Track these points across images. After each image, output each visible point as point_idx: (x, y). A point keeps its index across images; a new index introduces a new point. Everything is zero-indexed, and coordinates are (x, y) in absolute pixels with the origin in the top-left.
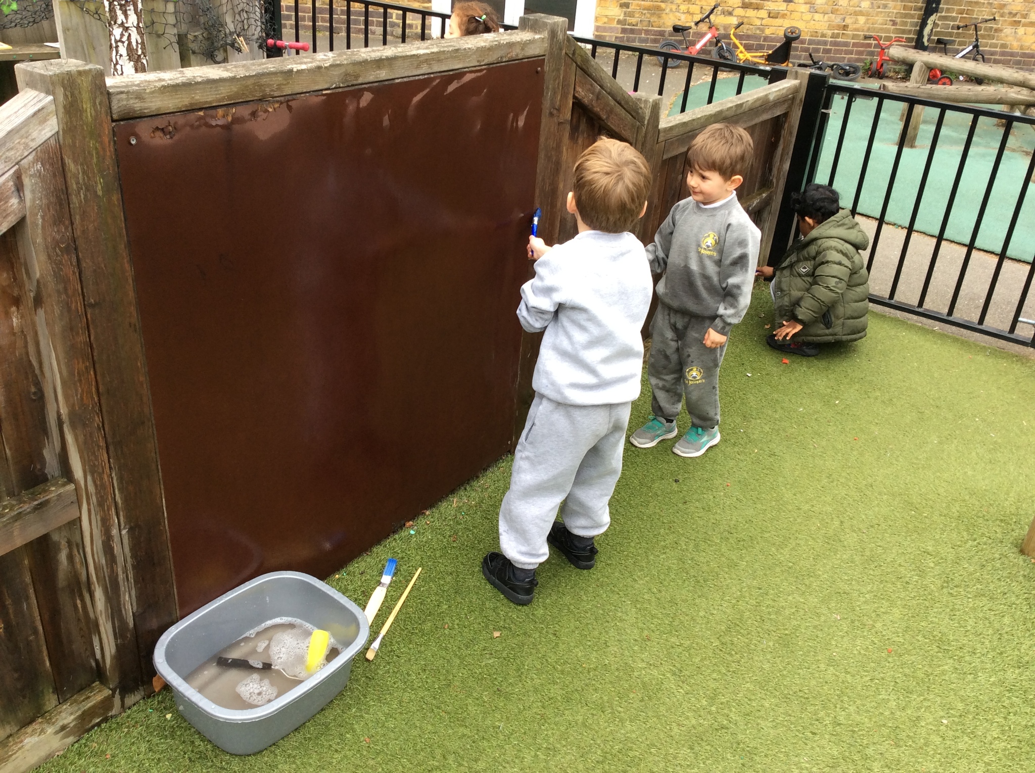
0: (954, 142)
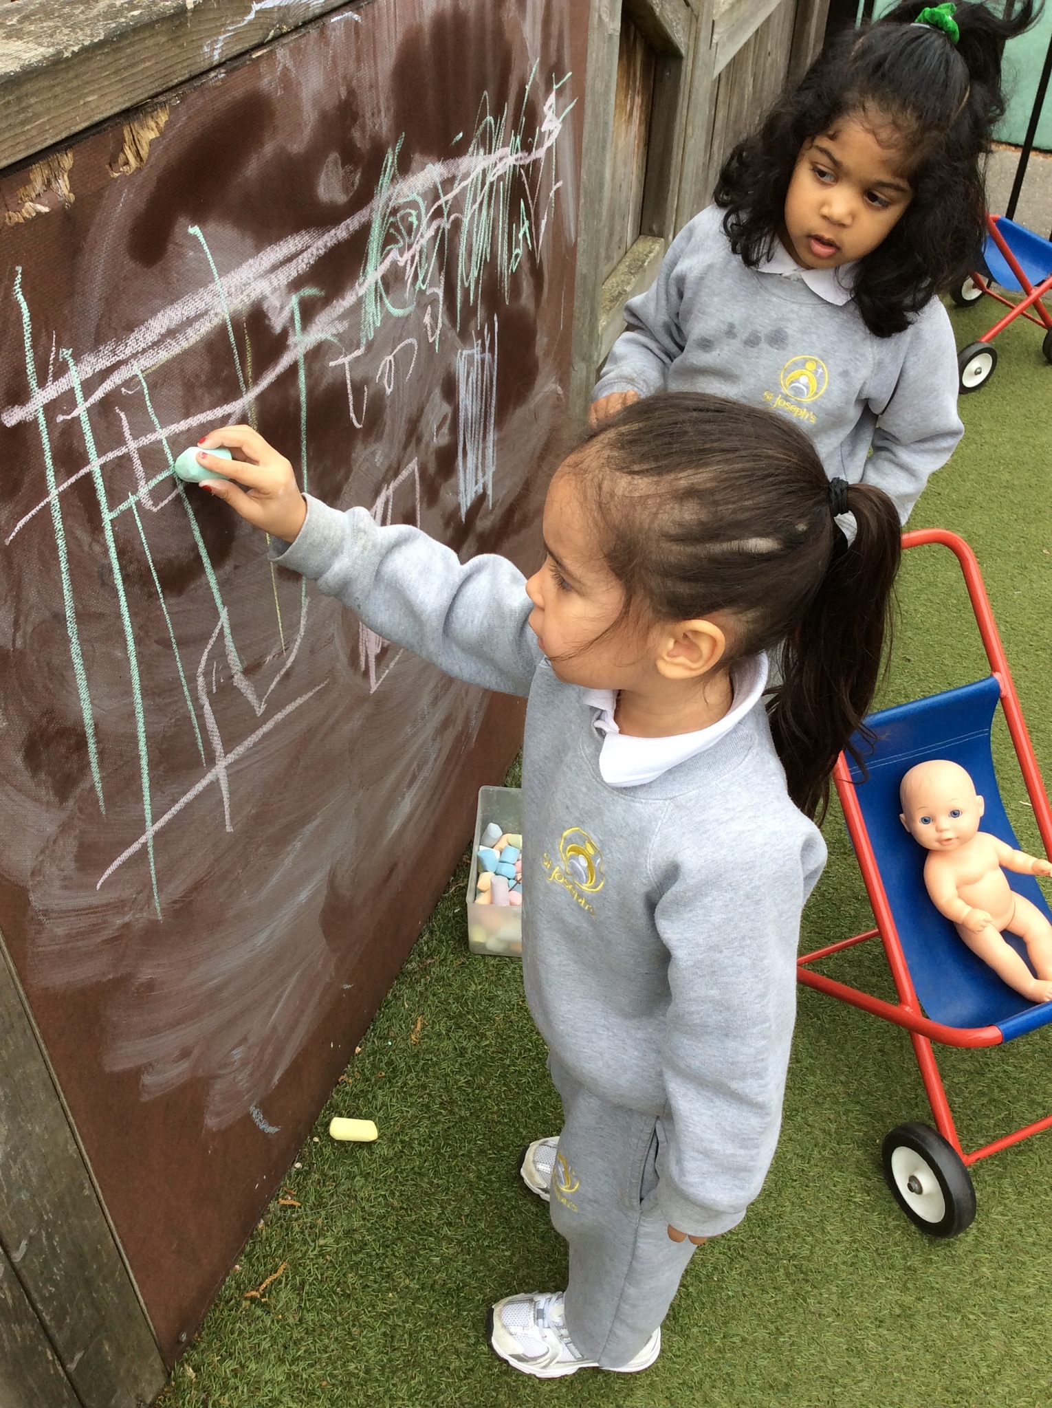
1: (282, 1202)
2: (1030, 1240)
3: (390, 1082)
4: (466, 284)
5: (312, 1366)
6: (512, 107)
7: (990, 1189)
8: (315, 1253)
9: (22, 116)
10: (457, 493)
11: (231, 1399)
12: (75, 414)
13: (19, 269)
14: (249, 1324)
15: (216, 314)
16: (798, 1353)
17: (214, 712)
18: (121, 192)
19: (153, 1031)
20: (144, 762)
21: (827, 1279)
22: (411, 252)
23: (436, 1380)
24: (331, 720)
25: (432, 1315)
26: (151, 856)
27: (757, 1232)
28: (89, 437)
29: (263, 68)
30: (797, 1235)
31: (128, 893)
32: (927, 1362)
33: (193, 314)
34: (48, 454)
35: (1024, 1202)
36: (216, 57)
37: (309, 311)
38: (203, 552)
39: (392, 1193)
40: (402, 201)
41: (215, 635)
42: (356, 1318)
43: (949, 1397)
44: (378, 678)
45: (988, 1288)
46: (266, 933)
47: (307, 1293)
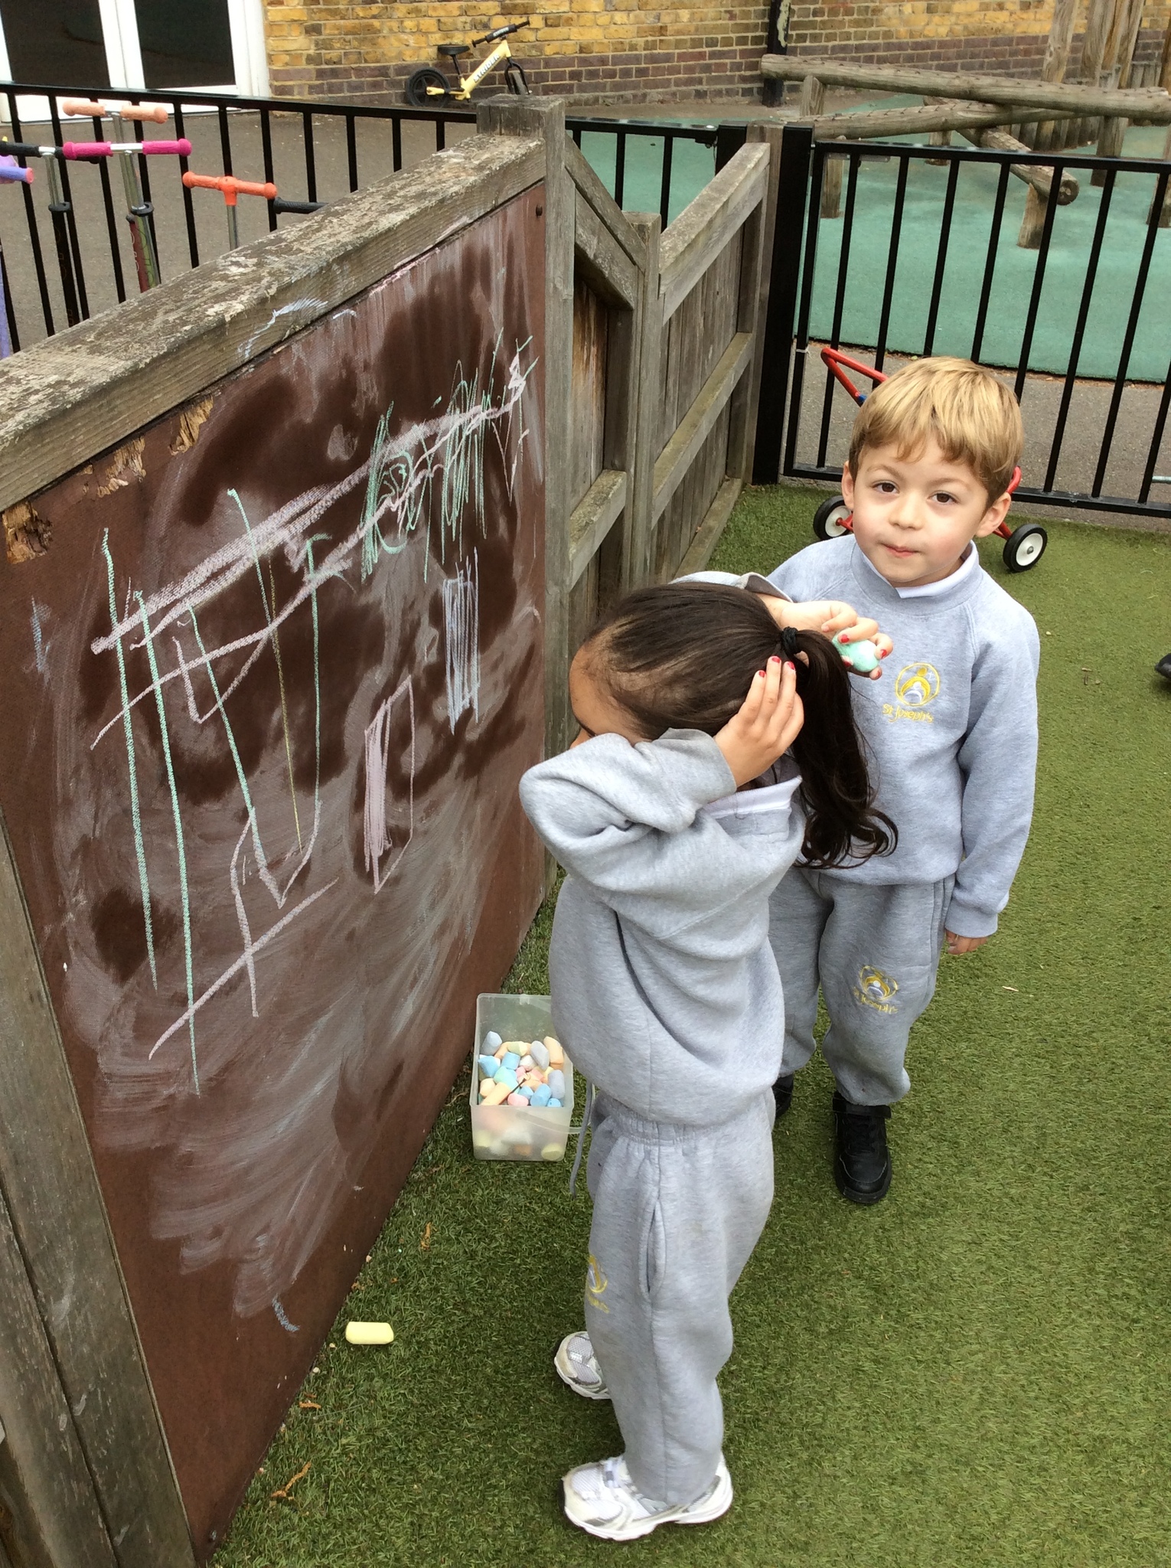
1: (303, 1405)
2: (1032, 1395)
3: (402, 1286)
4: (449, 523)
6: (481, 372)
7: (992, 1350)
8: (338, 1451)
9: (110, 414)
10: (446, 707)
12: (143, 643)
13: (106, 530)
14: (278, 1523)
15: (248, 559)
16: (816, 1514)
17: (244, 903)
18: (179, 466)
19: (192, 1205)
20: (188, 944)
21: (839, 1443)
22: (402, 499)
23: (465, 1562)
24: (340, 918)
25: (457, 1502)
26: (192, 1032)
28: (153, 663)
29: (282, 361)
30: (809, 1405)
31: (172, 1066)
32: (939, 1513)
33: (231, 560)
34: (123, 676)
35: (1025, 1360)
36: (247, 356)
37: (320, 553)
38: (237, 758)
39: (411, 1391)
40: (393, 457)
41: (245, 831)
42: (383, 1511)
43: (963, 1544)
44: (381, 879)
45: (995, 1441)
46: (286, 1121)
47: (333, 1490)
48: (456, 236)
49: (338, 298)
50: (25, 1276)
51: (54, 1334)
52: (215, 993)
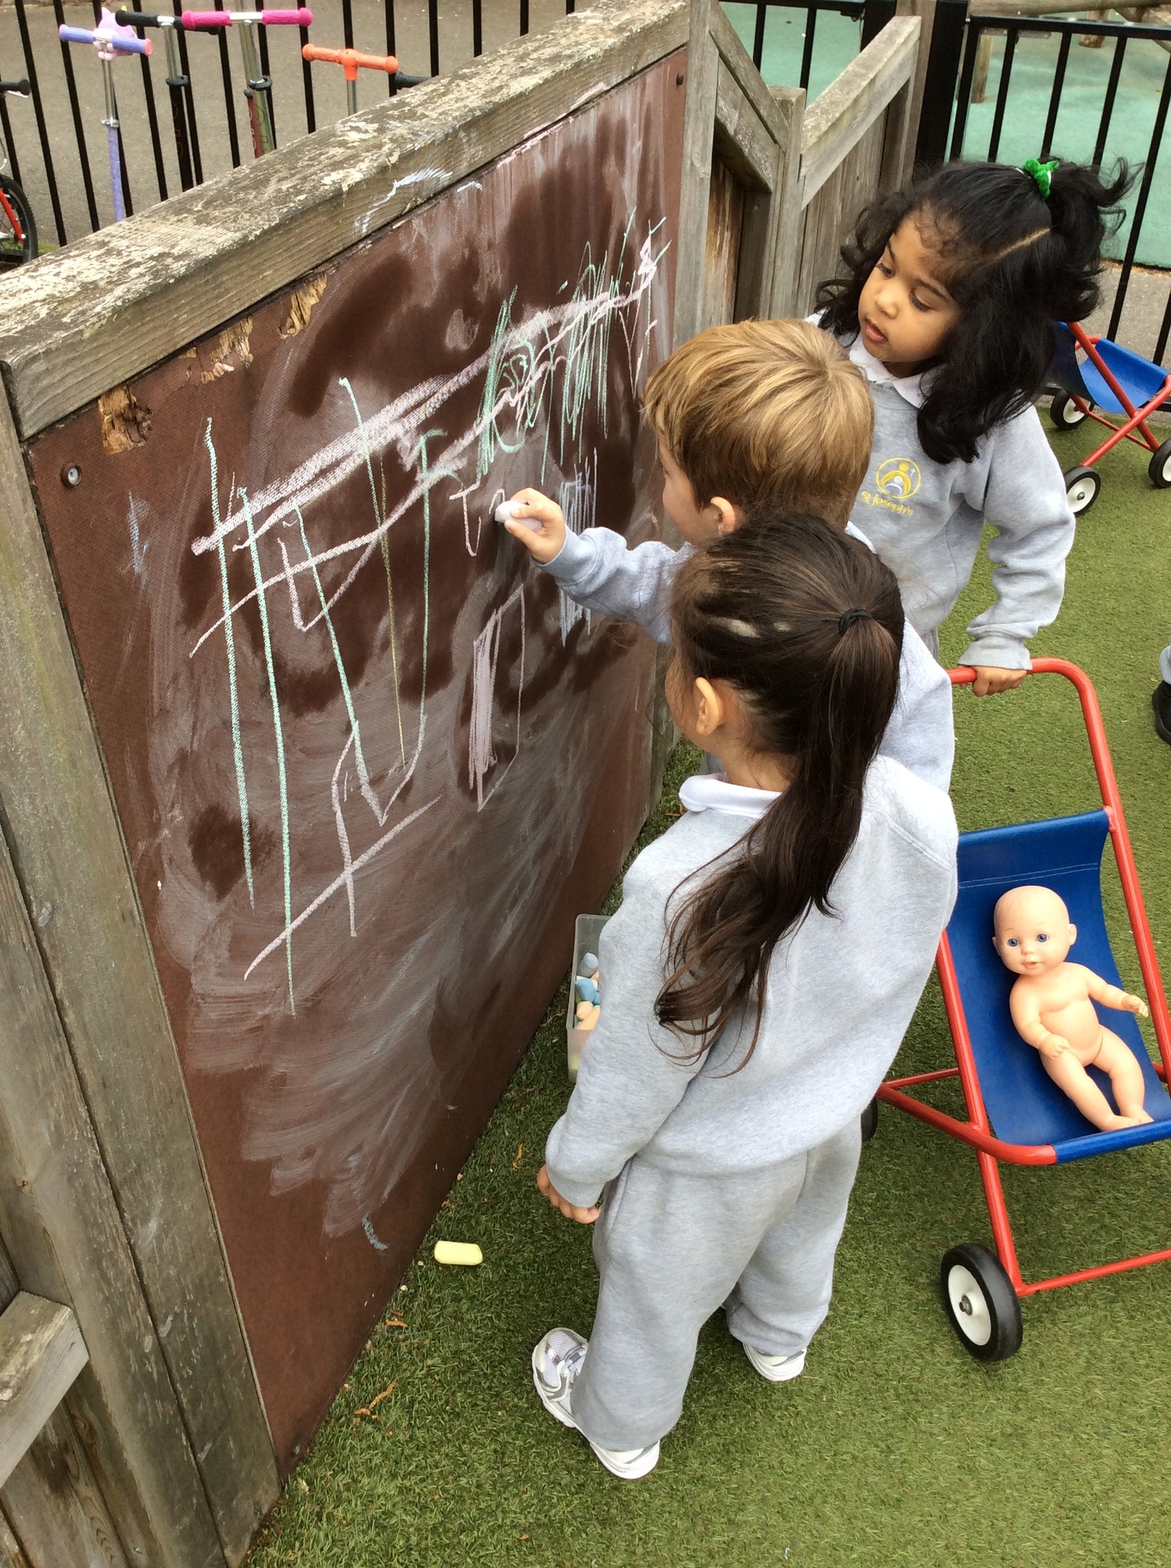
0: (1034, 82)
1: (389, 1323)
2: (1142, 1362)
3: (492, 1207)
4: (569, 421)
5: (423, 1480)
6: (611, 256)
7: (1102, 1313)
8: (423, 1372)
9: (216, 292)
10: (558, 618)
11: (345, 1511)
12: (246, 544)
13: (210, 420)
14: (360, 1441)
15: (359, 455)
16: (909, 1471)
17: (345, 820)
18: (289, 351)
19: (285, 1126)
20: (287, 862)
21: (937, 1399)
22: (522, 393)
23: (547, 1494)
24: (443, 836)
25: (541, 1433)
26: (289, 952)
27: (867, 1353)
28: (256, 565)
29: (402, 237)
30: (907, 1357)
31: (269, 986)
32: (1039, 1479)
33: (340, 455)
34: (225, 579)
35: (1136, 1326)
36: (364, 230)
37: (435, 450)
38: (341, 669)
39: (498, 1317)
40: (515, 347)
41: (348, 746)
42: (466, 1435)
43: (1063, 1513)
44: (485, 797)
45: (1100, 1408)
46: (381, 1042)
47: (417, 1411)
48: (591, 104)
49: (463, 168)
50: (112, 1199)
51: (140, 1257)
52: (313, 913)
